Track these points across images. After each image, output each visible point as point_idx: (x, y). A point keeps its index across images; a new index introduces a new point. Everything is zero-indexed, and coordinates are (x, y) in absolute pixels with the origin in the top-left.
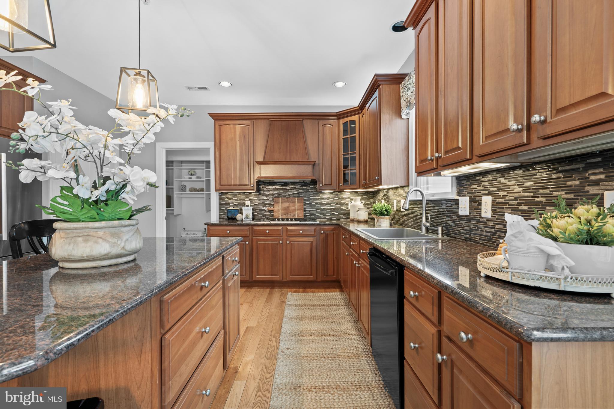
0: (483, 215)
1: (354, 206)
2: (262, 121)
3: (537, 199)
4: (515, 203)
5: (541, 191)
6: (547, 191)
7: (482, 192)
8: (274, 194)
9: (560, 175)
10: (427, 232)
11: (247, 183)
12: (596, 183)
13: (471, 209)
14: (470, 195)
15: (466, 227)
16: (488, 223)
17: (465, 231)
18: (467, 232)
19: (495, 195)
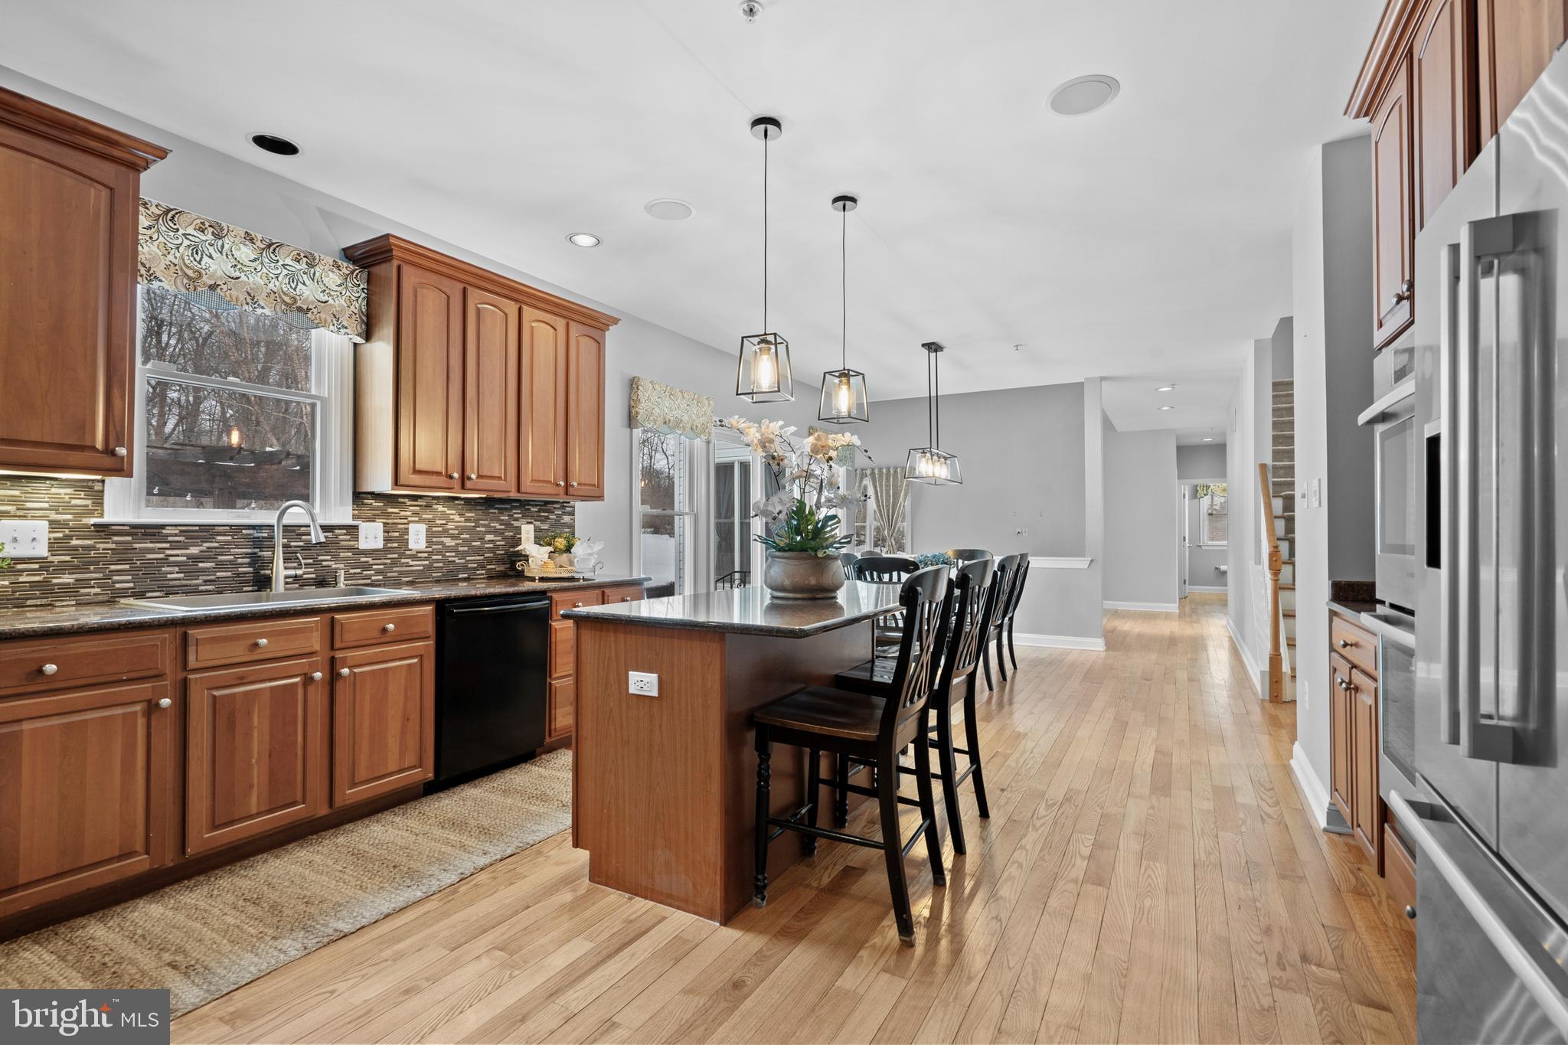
0: (410, 546)
3: (478, 529)
4: (456, 532)
5: (481, 522)
6: (486, 522)
7: (409, 519)
9: (496, 511)
12: (517, 520)
13: (387, 540)
14: (385, 521)
15: (374, 567)
16: (419, 555)
17: (372, 572)
18: (378, 572)
19: (430, 523)
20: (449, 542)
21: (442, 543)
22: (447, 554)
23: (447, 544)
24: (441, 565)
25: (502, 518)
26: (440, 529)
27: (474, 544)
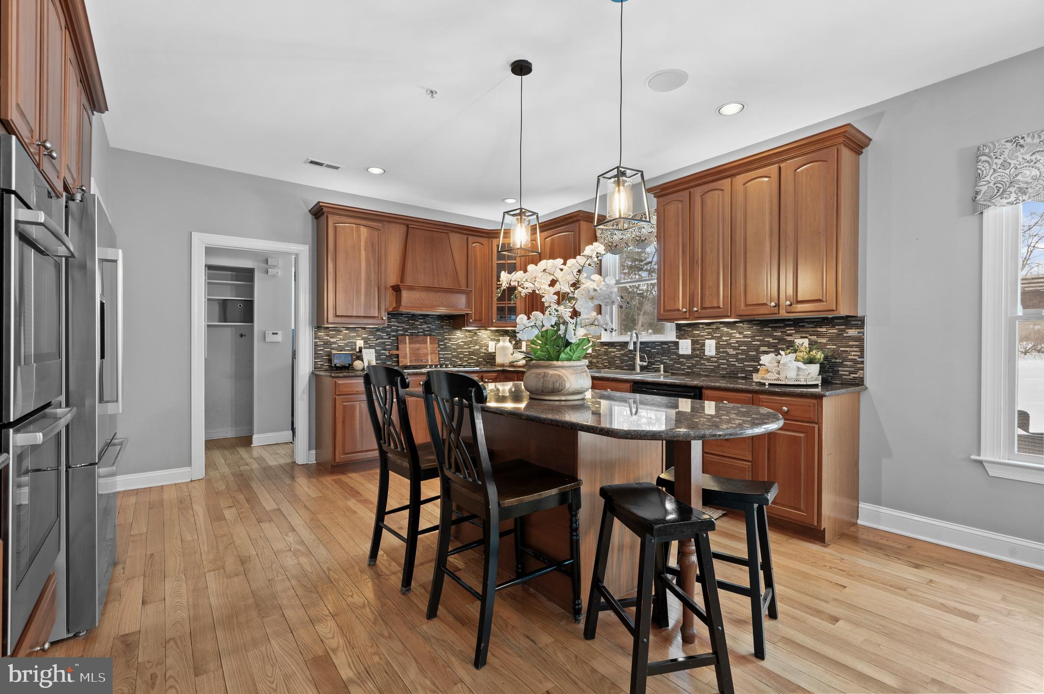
0: (706, 353)
1: (504, 349)
2: (397, 225)
3: (754, 343)
4: (737, 345)
5: (756, 338)
6: (761, 338)
8: (398, 330)
10: (641, 371)
11: (376, 315)
12: (790, 335)
13: (693, 349)
14: (692, 338)
15: (687, 364)
16: (712, 359)
17: (686, 367)
18: (689, 367)
19: (719, 339)
20: (731, 352)
21: (726, 352)
22: (730, 360)
23: (730, 353)
24: (726, 366)
25: (775, 334)
26: (725, 343)
27: (751, 353)
